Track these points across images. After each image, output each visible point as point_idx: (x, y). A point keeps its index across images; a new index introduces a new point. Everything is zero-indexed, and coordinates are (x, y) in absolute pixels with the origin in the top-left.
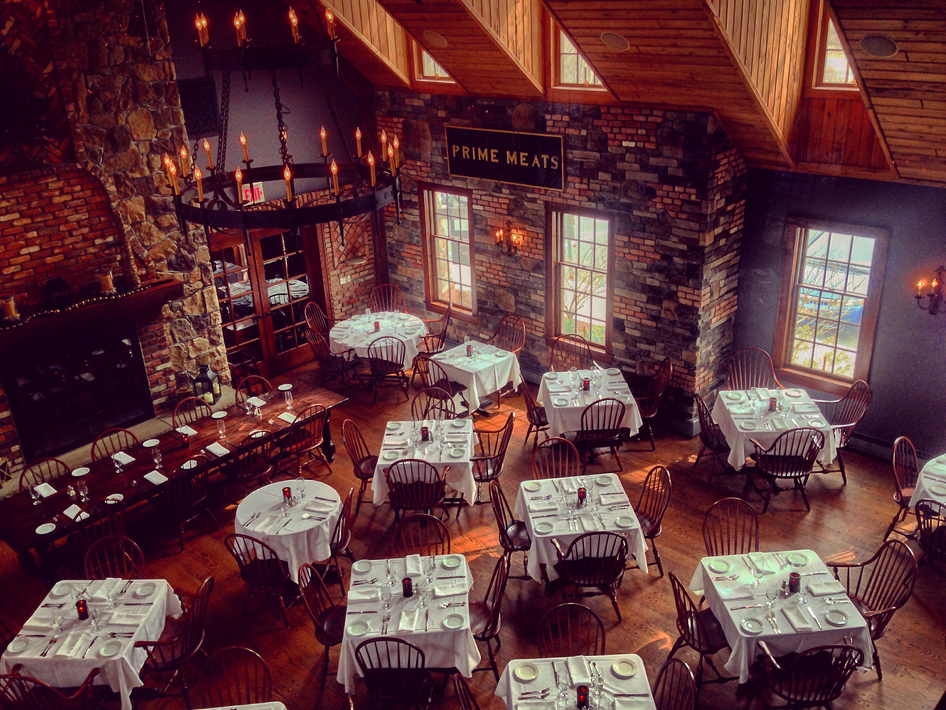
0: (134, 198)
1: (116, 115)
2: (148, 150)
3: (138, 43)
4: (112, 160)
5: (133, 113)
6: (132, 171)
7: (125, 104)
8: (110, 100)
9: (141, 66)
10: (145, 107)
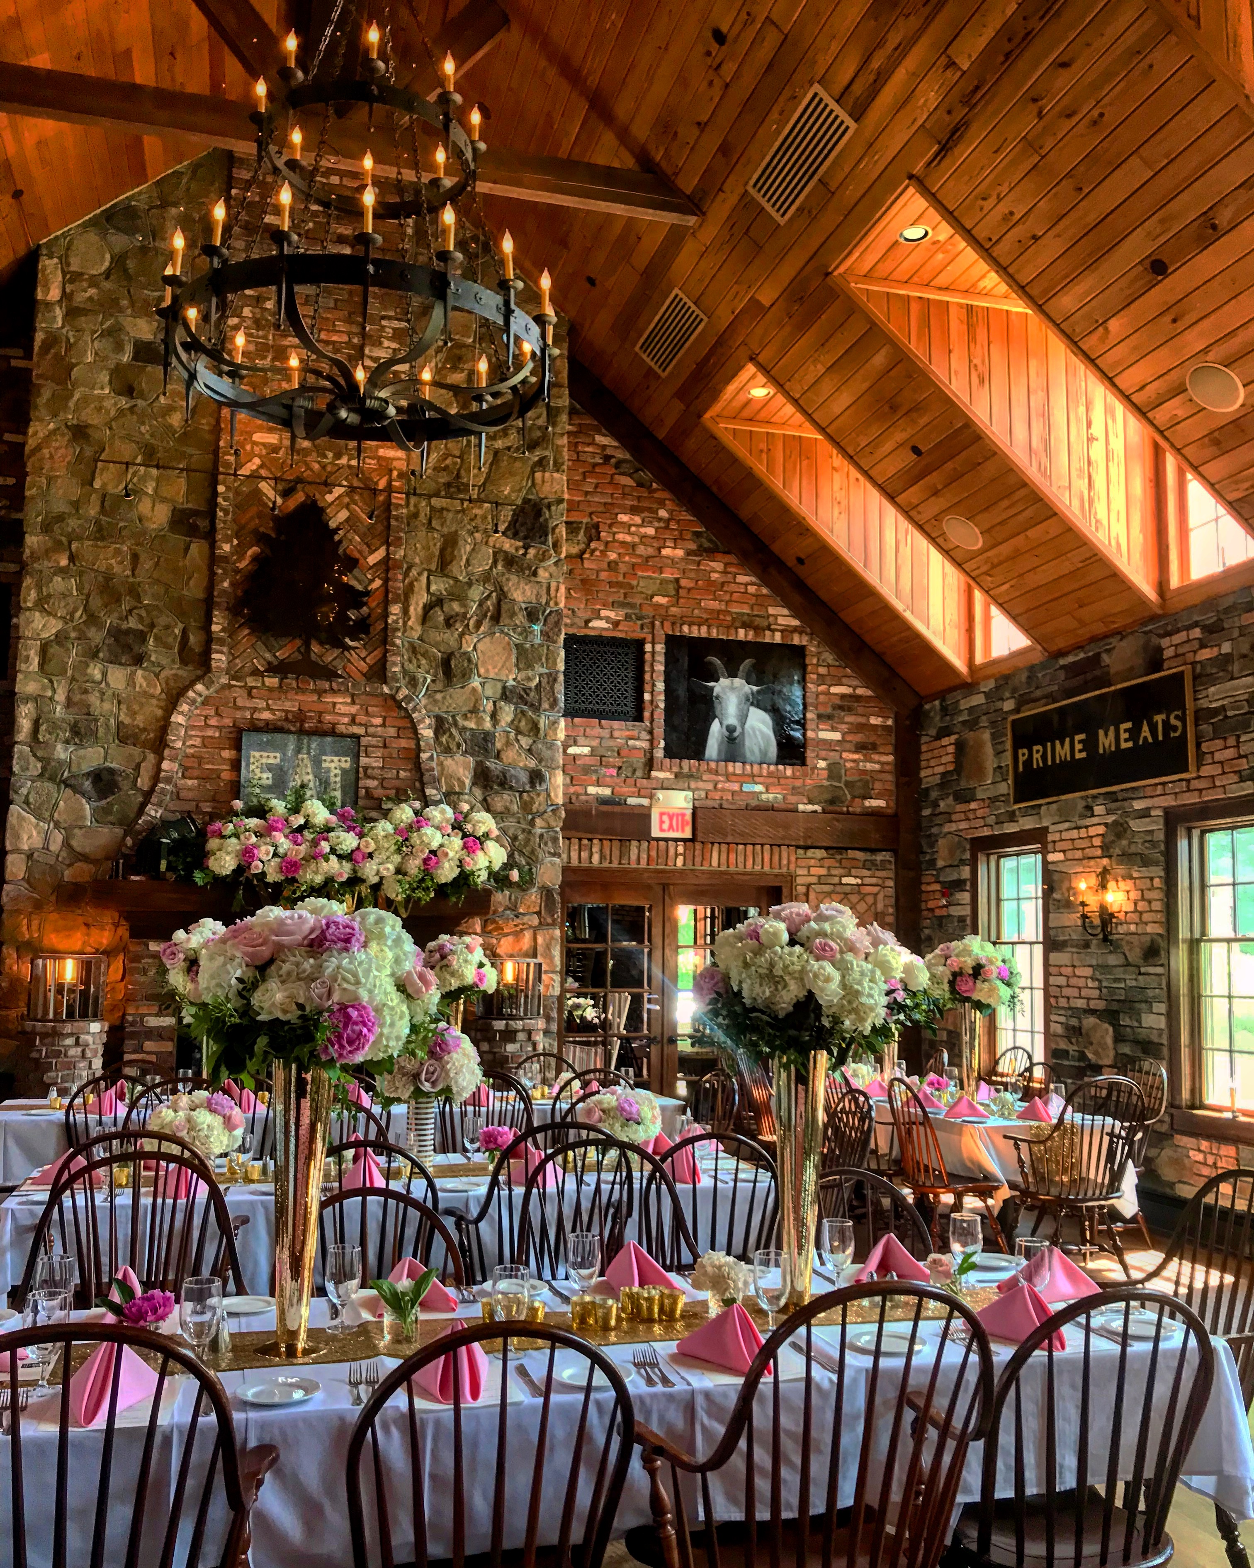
0: (458, 757)
1: (462, 635)
2: (498, 695)
3: (517, 549)
4: (439, 696)
5: (487, 639)
6: (465, 717)
7: (478, 625)
8: (457, 615)
9: (514, 578)
10: (507, 634)
